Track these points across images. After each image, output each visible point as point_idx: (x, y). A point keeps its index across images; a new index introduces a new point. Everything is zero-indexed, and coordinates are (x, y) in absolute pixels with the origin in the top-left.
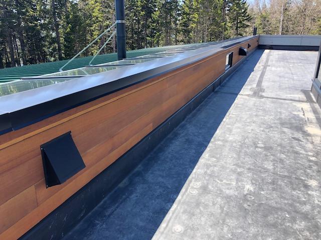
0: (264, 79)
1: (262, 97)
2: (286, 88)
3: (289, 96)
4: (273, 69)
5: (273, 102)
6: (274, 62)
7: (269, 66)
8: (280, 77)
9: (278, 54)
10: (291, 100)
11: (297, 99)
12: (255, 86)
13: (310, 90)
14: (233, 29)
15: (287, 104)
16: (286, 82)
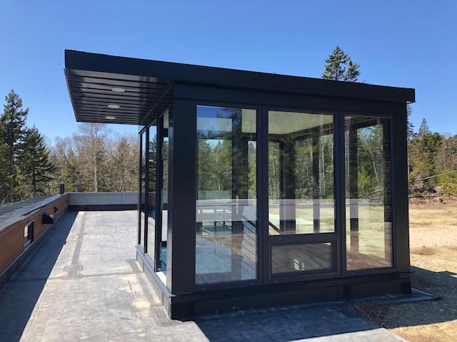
0: (81, 253)
1: (81, 276)
2: (109, 260)
3: (114, 270)
4: (92, 237)
5: (94, 281)
6: (91, 228)
7: (86, 234)
8: (101, 247)
9: (97, 217)
10: (116, 274)
11: (123, 271)
12: (69, 263)
13: (135, 258)
14: (27, 184)
15: (112, 279)
16: (109, 252)
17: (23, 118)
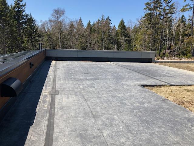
17: (23, 8)
